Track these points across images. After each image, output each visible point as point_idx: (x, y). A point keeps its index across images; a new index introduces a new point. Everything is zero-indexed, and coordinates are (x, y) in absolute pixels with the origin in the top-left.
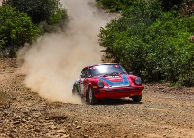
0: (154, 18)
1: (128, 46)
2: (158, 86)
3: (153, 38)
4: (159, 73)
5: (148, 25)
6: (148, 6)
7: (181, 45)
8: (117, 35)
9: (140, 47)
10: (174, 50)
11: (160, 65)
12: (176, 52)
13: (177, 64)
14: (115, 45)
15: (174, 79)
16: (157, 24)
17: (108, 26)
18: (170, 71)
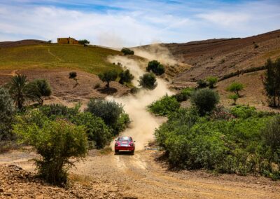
0: (194, 121)
1: (176, 142)
2: (199, 172)
3: (195, 136)
4: (199, 163)
5: (190, 127)
6: (188, 112)
7: (215, 142)
8: (168, 134)
9: (186, 144)
10: (210, 145)
11: (201, 157)
12: (212, 148)
13: (212, 156)
14: (167, 142)
15: (211, 168)
16: (196, 126)
17: (160, 127)
18: (208, 161)
